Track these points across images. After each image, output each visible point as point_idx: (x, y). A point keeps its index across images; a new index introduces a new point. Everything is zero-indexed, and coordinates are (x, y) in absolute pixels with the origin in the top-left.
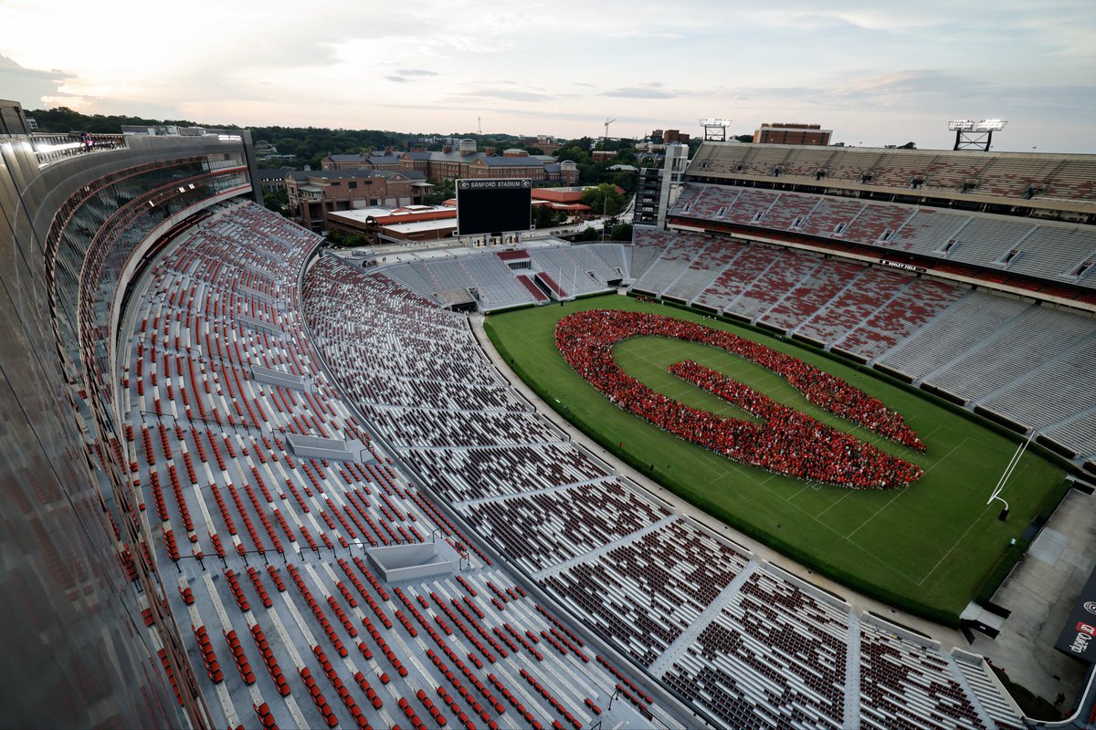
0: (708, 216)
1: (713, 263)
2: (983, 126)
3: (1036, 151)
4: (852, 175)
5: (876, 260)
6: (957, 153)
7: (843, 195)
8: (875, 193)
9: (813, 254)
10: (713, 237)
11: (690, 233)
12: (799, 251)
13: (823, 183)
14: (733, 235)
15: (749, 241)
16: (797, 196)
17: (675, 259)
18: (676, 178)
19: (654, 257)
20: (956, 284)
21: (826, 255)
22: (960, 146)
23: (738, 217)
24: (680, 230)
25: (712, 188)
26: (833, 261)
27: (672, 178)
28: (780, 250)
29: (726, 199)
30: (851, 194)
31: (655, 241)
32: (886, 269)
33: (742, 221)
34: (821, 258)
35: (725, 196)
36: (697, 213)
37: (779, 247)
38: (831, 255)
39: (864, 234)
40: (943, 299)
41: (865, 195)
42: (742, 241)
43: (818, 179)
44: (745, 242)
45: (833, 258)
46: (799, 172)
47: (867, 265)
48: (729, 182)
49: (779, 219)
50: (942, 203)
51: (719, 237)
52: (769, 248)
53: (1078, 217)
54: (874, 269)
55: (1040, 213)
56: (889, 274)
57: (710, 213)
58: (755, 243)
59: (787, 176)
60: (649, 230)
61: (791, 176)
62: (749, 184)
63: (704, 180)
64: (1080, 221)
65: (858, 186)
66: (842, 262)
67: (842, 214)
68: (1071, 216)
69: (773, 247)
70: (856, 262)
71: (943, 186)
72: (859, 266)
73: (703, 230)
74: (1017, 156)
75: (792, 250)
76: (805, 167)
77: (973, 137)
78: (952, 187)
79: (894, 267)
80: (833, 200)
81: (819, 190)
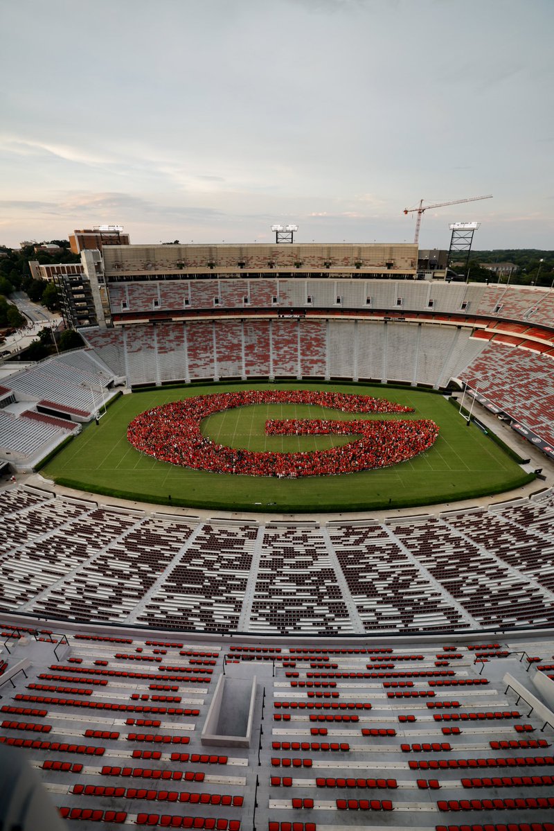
0: (147, 308)
1: (173, 345)
2: (288, 228)
3: (314, 242)
4: (233, 263)
5: (277, 316)
6: (279, 245)
7: (230, 278)
8: (250, 274)
9: (233, 321)
10: (154, 324)
11: (134, 326)
12: (223, 321)
13: (215, 271)
14: (174, 319)
15: (184, 321)
16: (202, 282)
17: (139, 350)
18: (102, 280)
19: (120, 353)
20: (318, 320)
21: (242, 319)
22: (278, 240)
23: (171, 305)
24: (123, 325)
25: (132, 285)
26: (248, 322)
27: (99, 280)
28: (210, 323)
29: (152, 292)
30: (234, 276)
31: (108, 339)
32: (283, 320)
33: (177, 307)
34: (239, 322)
35: (149, 290)
36: (135, 308)
37: (208, 322)
38: (245, 319)
39: (261, 301)
40: (320, 330)
41: (244, 276)
42: (179, 323)
43: (212, 268)
44: (182, 323)
45: (247, 320)
46: (195, 264)
47: (268, 320)
48: (143, 278)
49: (202, 301)
50: (288, 275)
51: (159, 324)
52: (202, 323)
53: (348, 275)
54: (275, 322)
55: (333, 275)
56: (284, 322)
57: (147, 306)
58: (190, 322)
59: (189, 268)
60: (95, 331)
61: (192, 268)
62: (160, 277)
63: (121, 279)
64: (350, 278)
65: (238, 270)
66: (254, 322)
67: (239, 290)
68: (346, 275)
69: (204, 322)
70: (261, 320)
71: (287, 265)
72: (264, 322)
73: (147, 321)
74: (307, 245)
75: (218, 321)
76: (198, 261)
77: (284, 235)
78: (291, 265)
79: (288, 318)
80: (226, 282)
81: (214, 276)
